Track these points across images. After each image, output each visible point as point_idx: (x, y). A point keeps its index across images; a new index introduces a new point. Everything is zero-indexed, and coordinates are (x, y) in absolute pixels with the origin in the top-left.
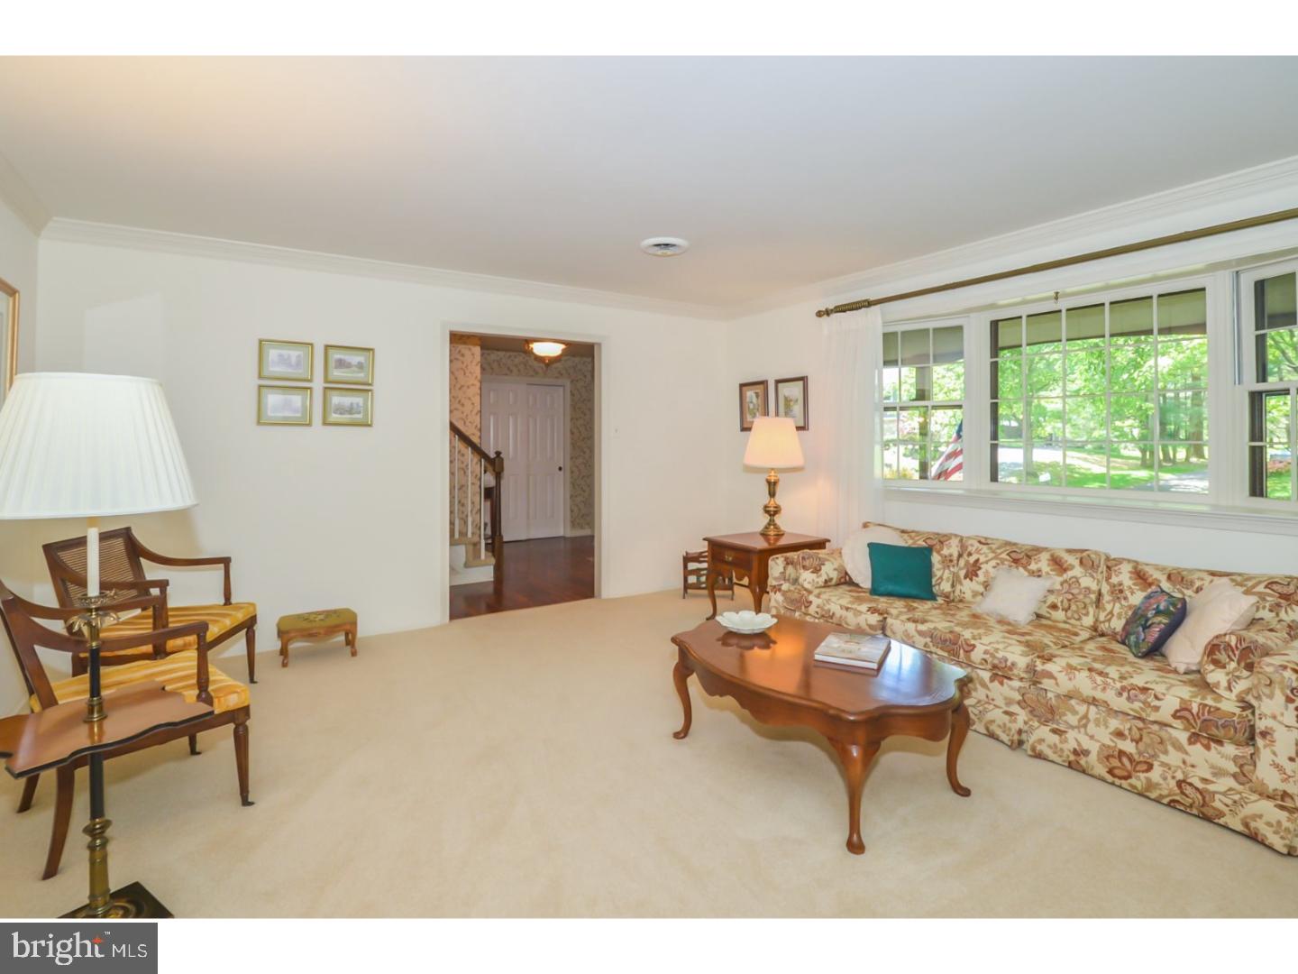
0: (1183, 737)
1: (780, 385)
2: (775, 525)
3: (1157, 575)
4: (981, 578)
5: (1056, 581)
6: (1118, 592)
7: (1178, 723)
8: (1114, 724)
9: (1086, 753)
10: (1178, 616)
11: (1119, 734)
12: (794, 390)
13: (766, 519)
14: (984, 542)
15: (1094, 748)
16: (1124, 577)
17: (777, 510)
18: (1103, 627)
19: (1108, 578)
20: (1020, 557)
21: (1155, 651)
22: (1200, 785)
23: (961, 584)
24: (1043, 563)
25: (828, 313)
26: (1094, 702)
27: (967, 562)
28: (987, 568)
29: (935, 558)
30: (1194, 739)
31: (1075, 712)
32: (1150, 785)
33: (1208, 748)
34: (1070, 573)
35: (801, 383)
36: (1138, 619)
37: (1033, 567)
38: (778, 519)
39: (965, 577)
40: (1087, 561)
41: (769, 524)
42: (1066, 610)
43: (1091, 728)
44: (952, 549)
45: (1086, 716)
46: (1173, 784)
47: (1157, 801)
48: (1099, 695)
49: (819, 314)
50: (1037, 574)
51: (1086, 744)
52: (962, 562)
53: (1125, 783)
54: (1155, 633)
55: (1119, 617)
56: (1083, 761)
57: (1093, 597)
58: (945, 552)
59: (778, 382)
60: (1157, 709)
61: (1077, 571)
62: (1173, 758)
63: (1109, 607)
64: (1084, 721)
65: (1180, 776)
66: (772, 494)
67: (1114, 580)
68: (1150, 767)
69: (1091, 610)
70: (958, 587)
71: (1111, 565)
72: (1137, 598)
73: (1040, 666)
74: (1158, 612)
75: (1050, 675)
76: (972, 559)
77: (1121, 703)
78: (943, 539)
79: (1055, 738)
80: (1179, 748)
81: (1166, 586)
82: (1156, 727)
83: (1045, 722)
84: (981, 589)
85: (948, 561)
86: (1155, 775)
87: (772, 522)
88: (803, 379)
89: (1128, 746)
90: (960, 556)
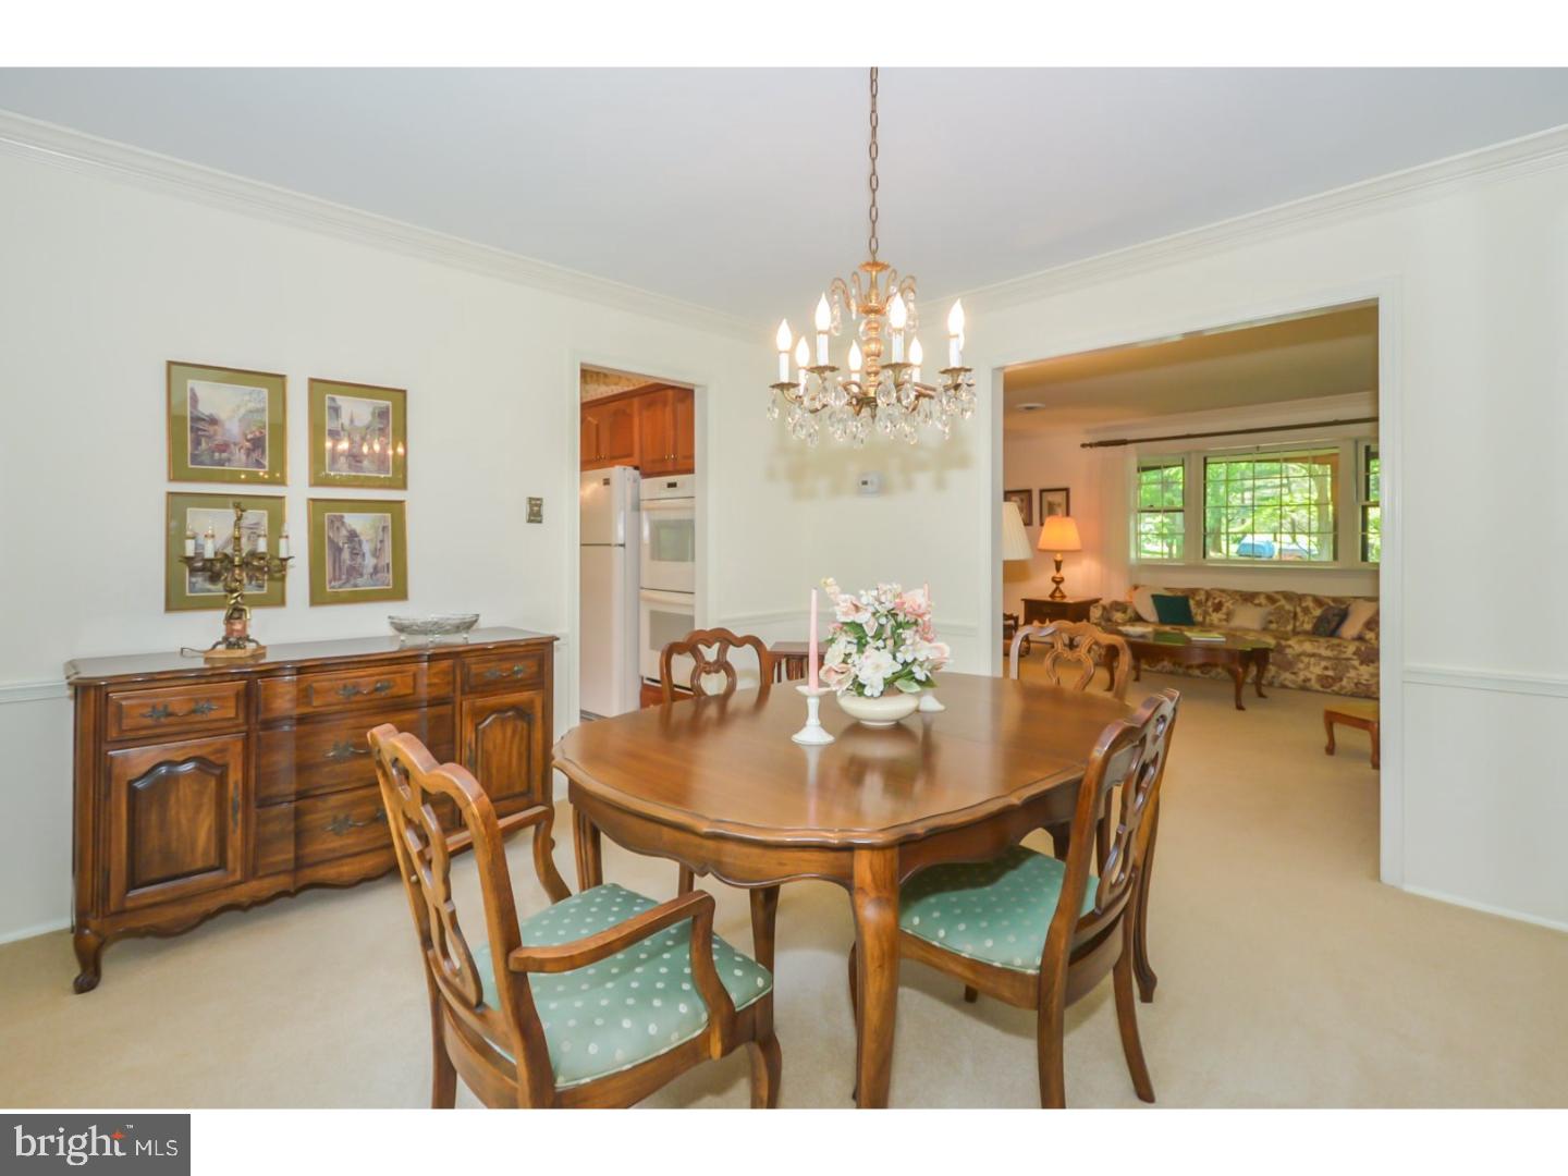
0: (1356, 663)
1: (1044, 494)
2: (1060, 591)
3: (1326, 600)
4: (1224, 610)
5: (1271, 608)
6: (1306, 611)
7: (1355, 657)
8: (1324, 664)
9: (1309, 680)
10: (1343, 616)
11: (1326, 668)
12: (1059, 498)
13: (1054, 586)
14: (1223, 591)
15: (1313, 677)
16: (1309, 603)
17: (1062, 580)
18: (1298, 629)
19: (1300, 605)
20: (1248, 598)
21: (1333, 633)
22: (1364, 682)
23: (1210, 615)
24: (1262, 600)
25: (1091, 445)
26: (1313, 655)
27: (1213, 603)
28: (1228, 605)
29: (1192, 603)
30: (1362, 663)
31: (1302, 662)
32: (1342, 688)
33: (1368, 665)
34: (1278, 604)
35: (1064, 493)
36: (1321, 620)
37: (1257, 601)
38: (1061, 586)
39: (1214, 611)
40: (1288, 596)
41: (1055, 591)
42: (1277, 623)
43: (1312, 668)
44: (1201, 597)
45: (1309, 663)
46: (1352, 685)
47: (1345, 695)
48: (1316, 651)
49: (1083, 446)
50: (1260, 605)
51: (1309, 675)
52: (1209, 604)
53: (1329, 690)
54: (1334, 624)
55: (1308, 623)
56: (1308, 684)
57: (1292, 615)
58: (1197, 598)
59: (1042, 491)
60: (1345, 652)
61: (1283, 602)
62: (1352, 673)
63: (1301, 619)
64: (1308, 666)
65: (1355, 681)
66: (1058, 569)
67: (1304, 605)
68: (1341, 679)
69: (1292, 622)
70: (1208, 619)
71: (1301, 598)
72: (1317, 612)
73: (1283, 643)
74: (1334, 615)
75: (1290, 646)
76: (1216, 601)
77: (1328, 653)
78: (1194, 591)
79: (1293, 677)
80: (1355, 668)
81: (1332, 604)
82: (1344, 662)
83: (1286, 670)
84: (1224, 617)
85: (1199, 604)
86: (1344, 682)
87: (1057, 588)
88: (1067, 490)
89: (1330, 673)
90: (1207, 600)
